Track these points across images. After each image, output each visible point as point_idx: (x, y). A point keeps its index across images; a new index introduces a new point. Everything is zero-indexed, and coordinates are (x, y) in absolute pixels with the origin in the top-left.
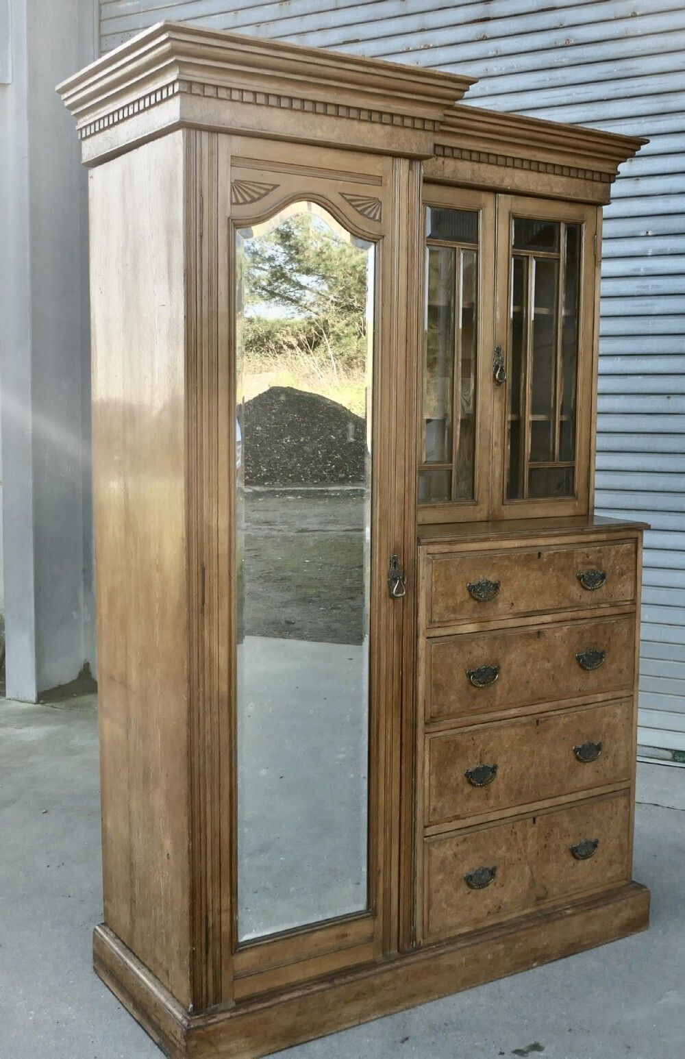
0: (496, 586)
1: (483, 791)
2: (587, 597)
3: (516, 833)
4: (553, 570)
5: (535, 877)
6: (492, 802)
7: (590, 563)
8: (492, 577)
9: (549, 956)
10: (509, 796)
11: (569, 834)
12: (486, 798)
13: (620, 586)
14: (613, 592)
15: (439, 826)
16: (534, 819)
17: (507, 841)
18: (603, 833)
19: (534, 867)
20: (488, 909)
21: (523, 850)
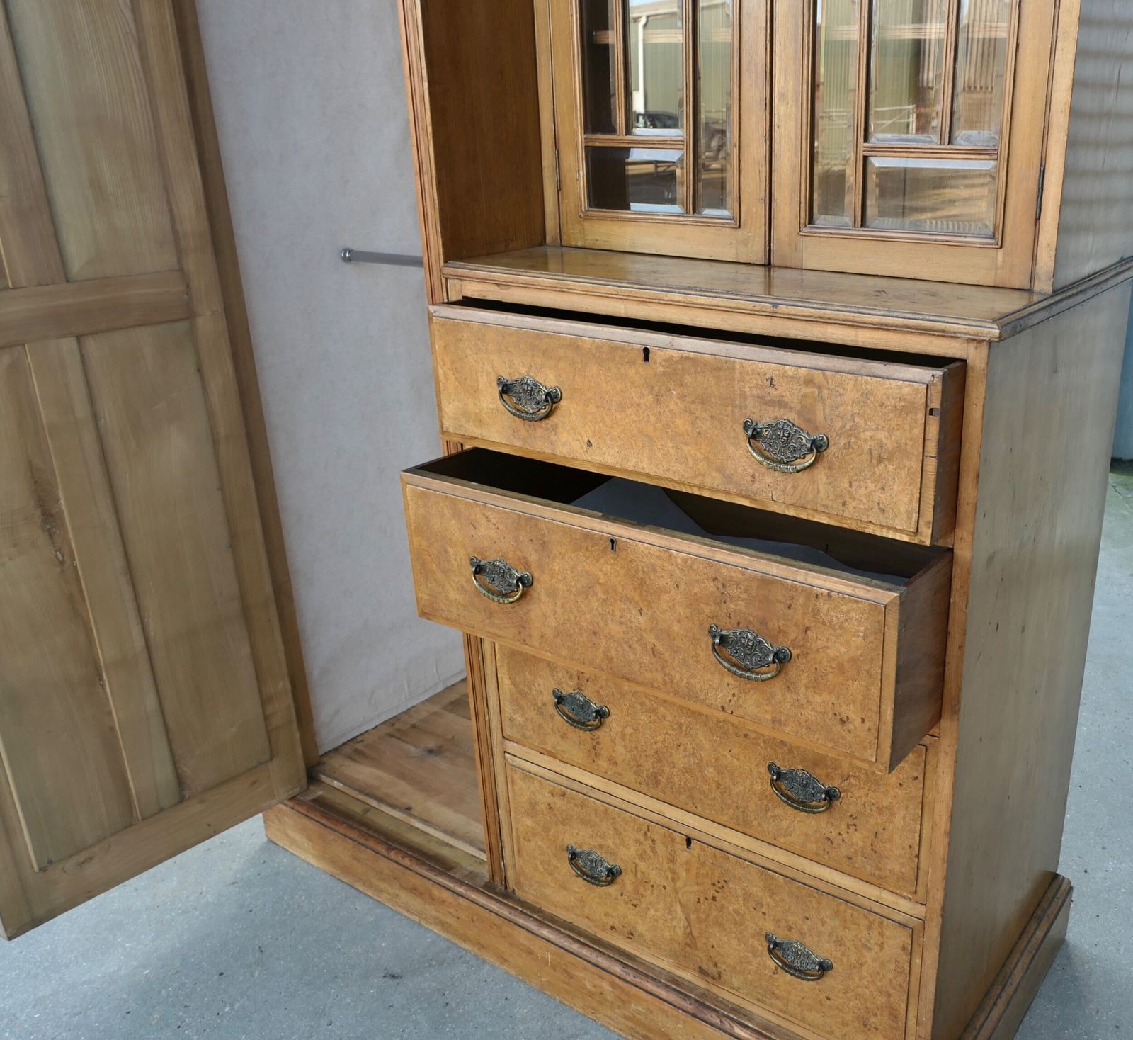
0: (553, 398)
1: (585, 736)
3: (654, 840)
5: (695, 934)
6: (603, 764)
10: (636, 773)
11: (764, 910)
12: (594, 751)
13: (871, 486)
14: (850, 493)
15: (524, 748)
16: (689, 841)
17: (638, 841)
18: (845, 960)
19: (693, 917)
20: (612, 922)
21: (670, 876)
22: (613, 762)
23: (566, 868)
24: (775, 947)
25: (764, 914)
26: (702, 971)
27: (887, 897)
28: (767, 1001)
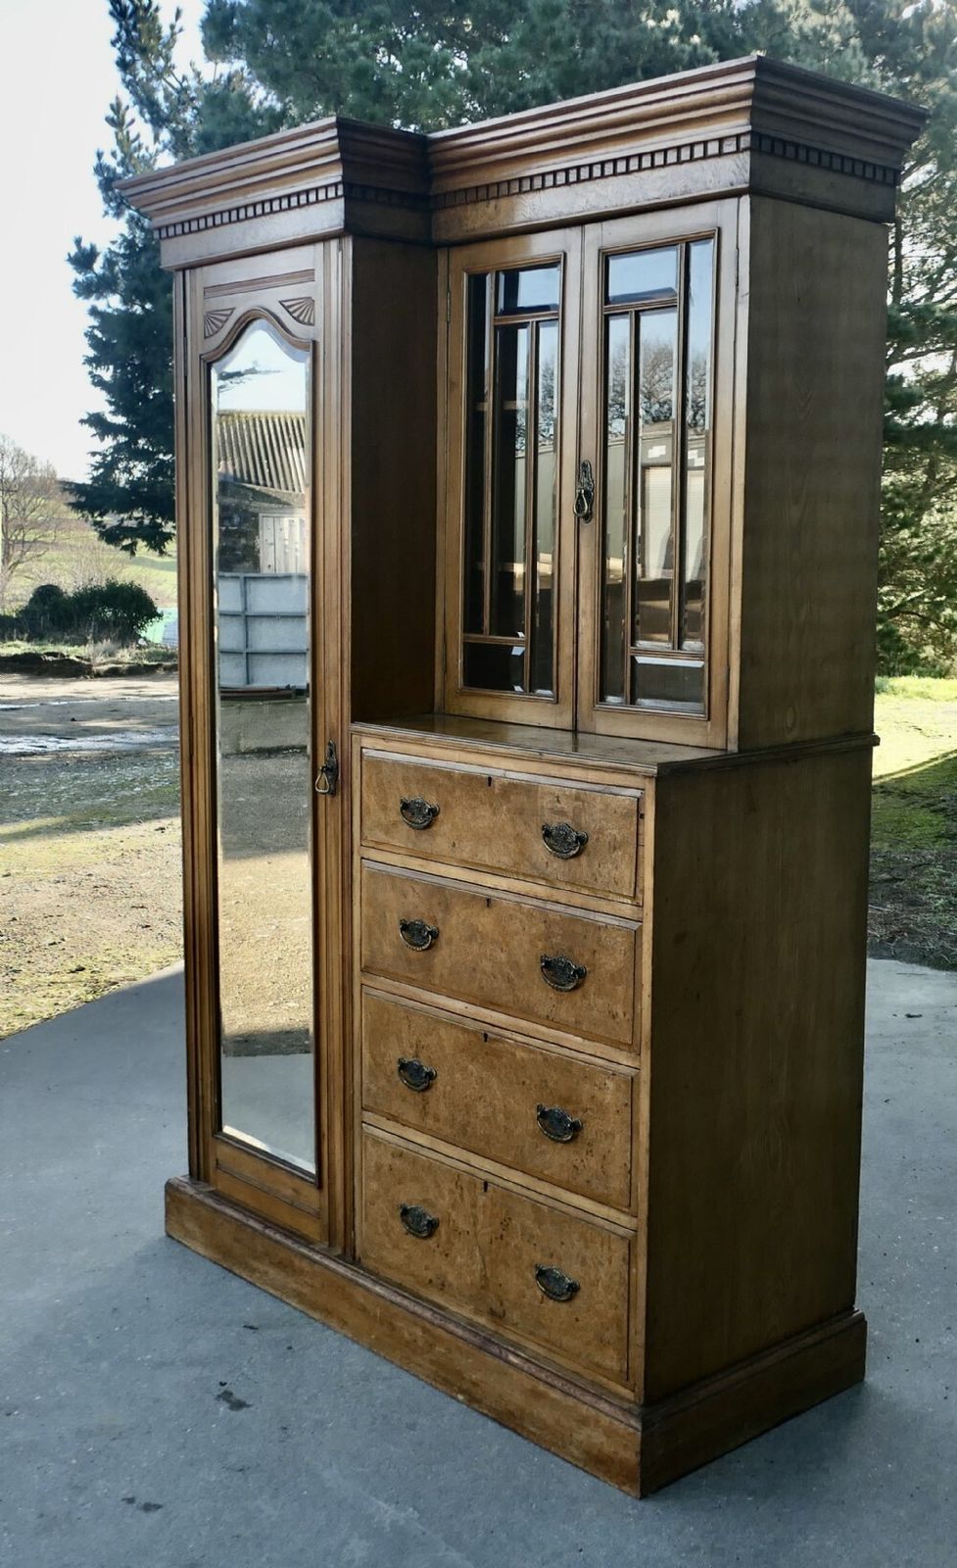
0: (434, 813)
1: (419, 1098)
2: (557, 867)
3: (462, 1188)
4: (508, 811)
5: (488, 1275)
6: (430, 1122)
7: (562, 813)
8: (432, 801)
9: (479, 1402)
10: (452, 1127)
11: (535, 1242)
12: (424, 1112)
13: (610, 866)
14: (599, 872)
15: (376, 1116)
16: (486, 1184)
17: (451, 1191)
18: (587, 1278)
19: (487, 1258)
20: (430, 1275)
21: (472, 1221)
22: (437, 1119)
23: (398, 1227)
24: (542, 1274)
25: (535, 1245)
26: (492, 1313)
27: (613, 1214)
28: (537, 1332)
